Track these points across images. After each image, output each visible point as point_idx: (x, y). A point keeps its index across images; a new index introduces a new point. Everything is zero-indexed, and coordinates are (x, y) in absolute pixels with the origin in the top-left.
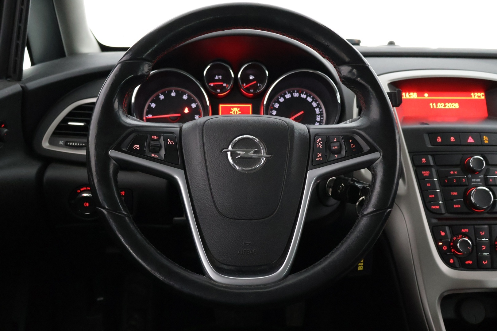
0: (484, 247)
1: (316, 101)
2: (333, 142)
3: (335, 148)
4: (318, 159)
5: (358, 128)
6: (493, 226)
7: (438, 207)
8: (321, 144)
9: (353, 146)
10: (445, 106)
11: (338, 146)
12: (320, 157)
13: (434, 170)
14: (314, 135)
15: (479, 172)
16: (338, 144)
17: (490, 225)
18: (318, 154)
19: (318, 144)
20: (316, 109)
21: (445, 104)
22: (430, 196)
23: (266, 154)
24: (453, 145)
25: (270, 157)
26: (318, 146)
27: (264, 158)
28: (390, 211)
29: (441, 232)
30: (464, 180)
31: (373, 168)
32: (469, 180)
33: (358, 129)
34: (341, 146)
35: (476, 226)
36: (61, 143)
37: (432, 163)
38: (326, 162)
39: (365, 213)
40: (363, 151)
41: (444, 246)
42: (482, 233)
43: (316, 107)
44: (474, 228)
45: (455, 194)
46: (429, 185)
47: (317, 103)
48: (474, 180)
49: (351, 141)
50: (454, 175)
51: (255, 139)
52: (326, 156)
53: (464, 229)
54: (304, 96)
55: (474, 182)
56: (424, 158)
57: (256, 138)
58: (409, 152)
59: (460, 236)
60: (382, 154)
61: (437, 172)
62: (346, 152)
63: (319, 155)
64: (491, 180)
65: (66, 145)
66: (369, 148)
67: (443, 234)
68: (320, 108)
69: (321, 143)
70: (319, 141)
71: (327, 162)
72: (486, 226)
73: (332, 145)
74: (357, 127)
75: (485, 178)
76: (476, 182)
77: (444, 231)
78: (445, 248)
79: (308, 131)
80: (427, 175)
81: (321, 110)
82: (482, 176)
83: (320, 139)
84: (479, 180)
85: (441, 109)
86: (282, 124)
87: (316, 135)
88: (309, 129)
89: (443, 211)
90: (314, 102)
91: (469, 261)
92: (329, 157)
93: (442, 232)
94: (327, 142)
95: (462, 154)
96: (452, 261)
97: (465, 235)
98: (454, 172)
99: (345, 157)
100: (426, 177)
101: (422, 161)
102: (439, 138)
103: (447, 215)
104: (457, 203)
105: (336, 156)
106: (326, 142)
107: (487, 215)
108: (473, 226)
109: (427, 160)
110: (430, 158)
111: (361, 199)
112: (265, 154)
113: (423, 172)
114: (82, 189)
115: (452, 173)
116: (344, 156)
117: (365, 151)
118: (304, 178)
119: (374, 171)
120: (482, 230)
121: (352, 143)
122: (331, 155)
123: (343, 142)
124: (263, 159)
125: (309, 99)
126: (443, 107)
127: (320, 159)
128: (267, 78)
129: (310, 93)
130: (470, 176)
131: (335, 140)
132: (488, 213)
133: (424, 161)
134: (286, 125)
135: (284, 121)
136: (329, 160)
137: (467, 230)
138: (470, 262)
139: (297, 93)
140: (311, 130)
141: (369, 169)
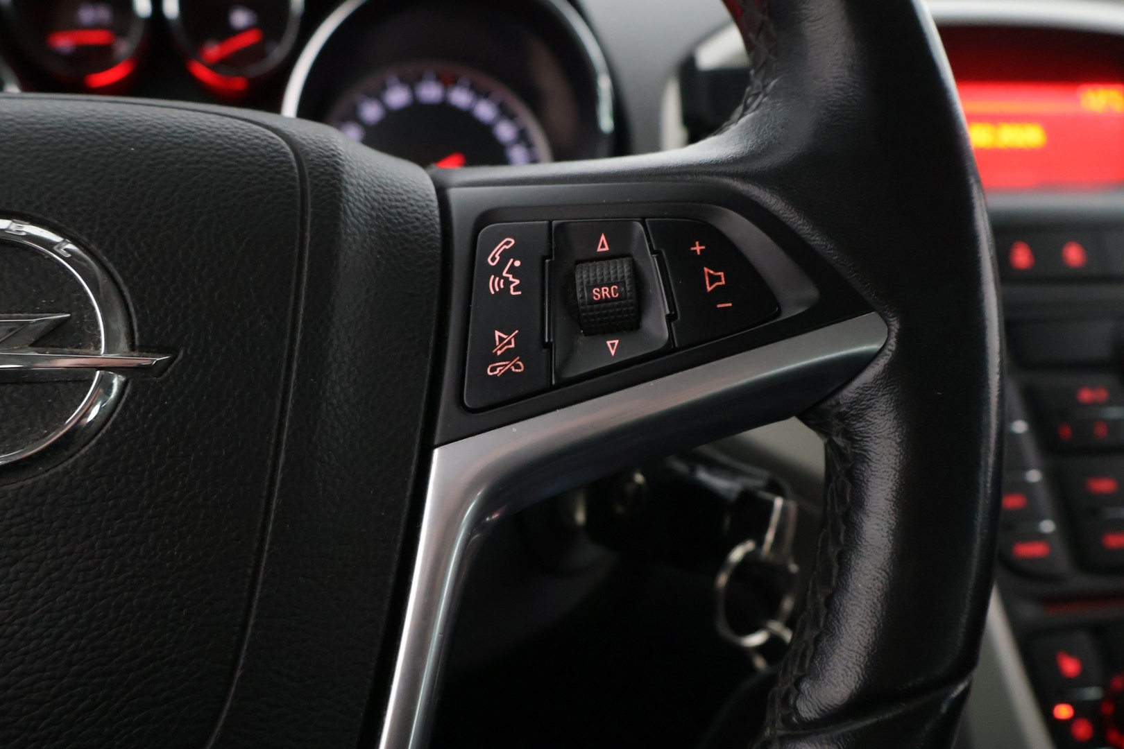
2: (591, 260)
3: (605, 292)
4: (497, 370)
5: (740, 168)
8: (512, 270)
9: (714, 279)
11: (621, 283)
12: (508, 356)
14: (470, 222)
16: (622, 269)
18: (497, 333)
19: (497, 271)
23: (132, 347)
25: (164, 366)
26: (494, 285)
27: (116, 381)
28: (966, 692)
31: (841, 417)
33: (745, 177)
34: (638, 278)
38: (553, 388)
39: (807, 710)
40: (779, 314)
49: (698, 248)
51: (49, 245)
52: (548, 346)
57: (56, 238)
60: (896, 326)
62: (670, 319)
63: (504, 340)
66: (812, 293)
69: (512, 268)
70: (505, 256)
71: (557, 387)
73: (583, 275)
74: (734, 161)
79: (436, 204)
83: (508, 243)
86: (255, 147)
87: (487, 218)
88: (441, 190)
92: (571, 350)
94: (550, 257)
99: (669, 349)
105: (612, 345)
106: (544, 258)
111: (737, 554)
112: (123, 344)
116: (660, 345)
117: (791, 311)
118: (407, 501)
119: (848, 435)
121: (705, 259)
122: (582, 340)
123: (653, 260)
124: (106, 385)
127: (509, 365)
131: (603, 246)
134: (285, 154)
135: (276, 131)
136: (571, 373)
139: (435, 84)
140: (454, 194)
141: (814, 417)
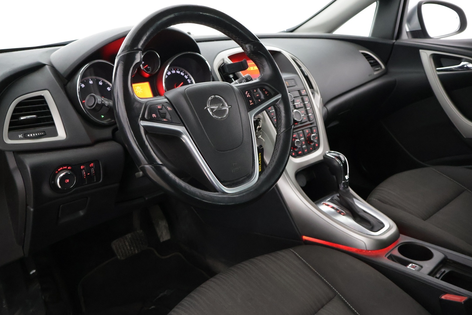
1: (186, 75)
2: (255, 92)
3: (257, 95)
6: (304, 130)
9: (266, 93)
10: (254, 68)
17: (302, 130)
19: (247, 95)
20: (188, 80)
21: (253, 67)
25: (230, 107)
27: (228, 109)
36: (20, 136)
38: (256, 105)
40: (272, 95)
42: (301, 135)
43: (188, 79)
44: (298, 134)
47: (187, 75)
51: (219, 97)
54: (178, 72)
60: (281, 95)
62: (263, 97)
63: (251, 101)
64: (297, 106)
65: (25, 137)
66: (274, 93)
68: (190, 79)
81: (191, 80)
83: (247, 92)
85: (252, 70)
87: (243, 90)
90: (185, 75)
91: (300, 152)
97: (295, 138)
105: (260, 100)
106: (251, 93)
108: (296, 133)
112: (227, 106)
114: (59, 170)
116: (264, 100)
121: (265, 91)
122: (257, 100)
123: (260, 92)
125: (182, 74)
126: (253, 69)
127: (252, 104)
128: (160, 59)
129: (182, 70)
132: (300, 124)
134: (229, 86)
135: (226, 83)
137: (295, 135)
139: (174, 70)
140: (237, 88)
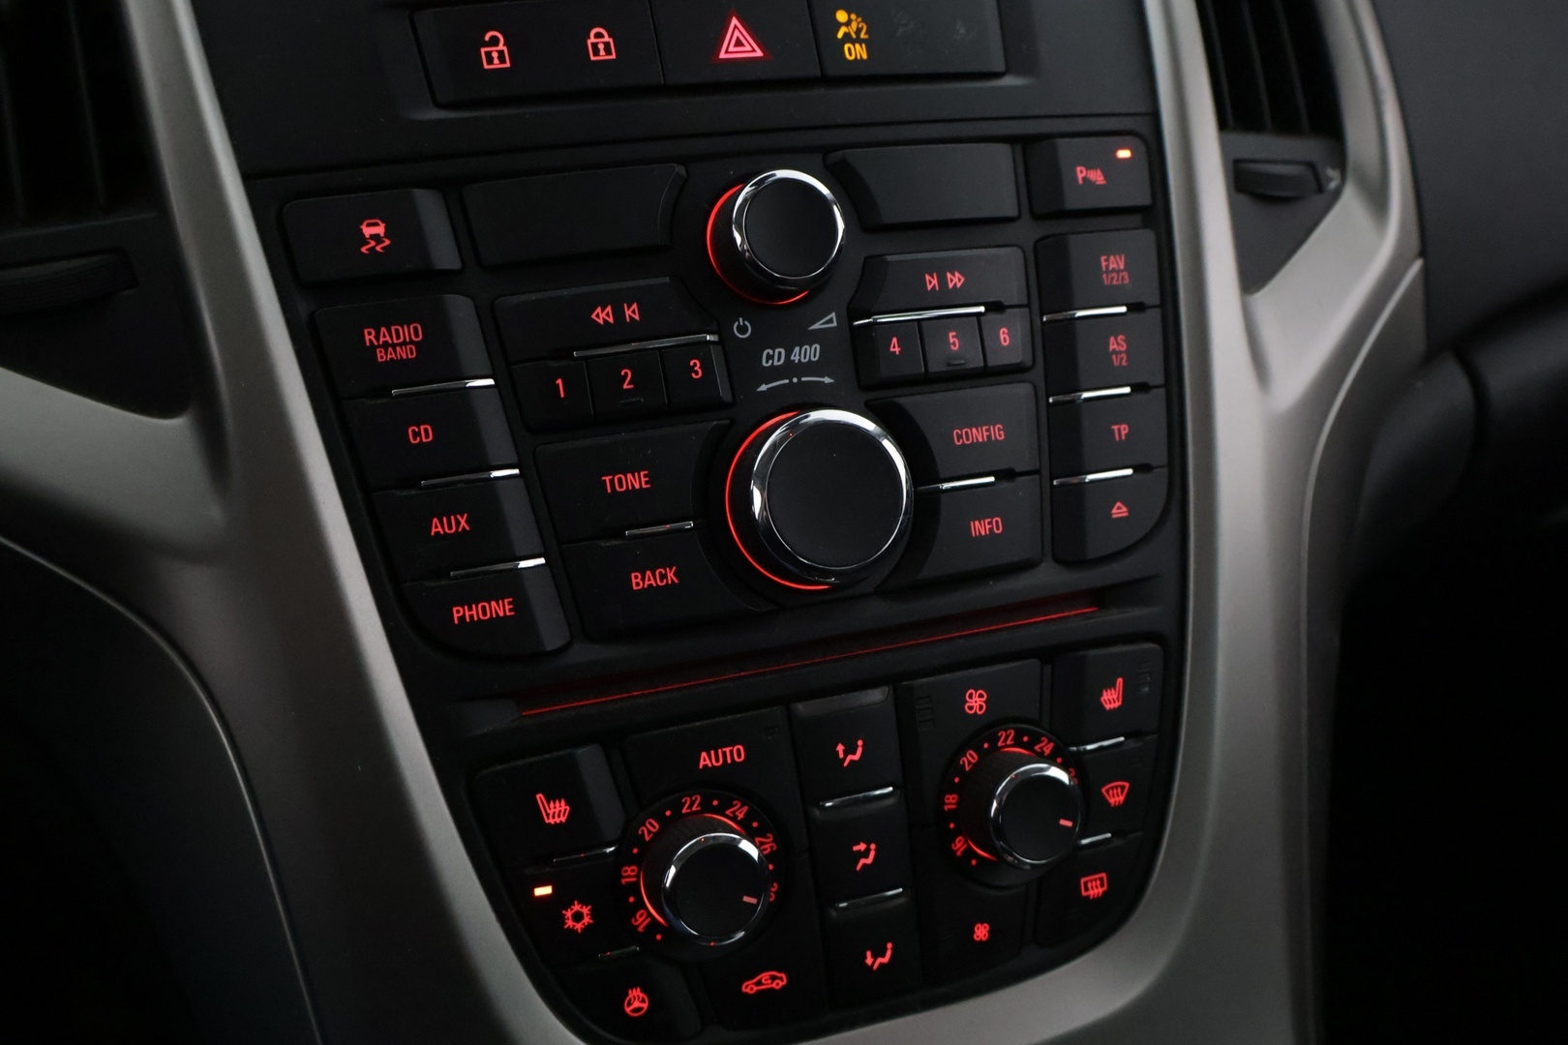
0: (866, 854)
6: (923, 685)
7: (501, 608)
13: (461, 310)
15: (816, 288)
17: (900, 682)
22: (437, 527)
24: (605, 87)
29: (539, 797)
30: (695, 363)
32: (741, 361)
35: (801, 708)
37: (445, 255)
41: (568, 905)
42: (850, 749)
44: (790, 719)
45: (637, 481)
46: (422, 434)
48: (774, 357)
50: (620, 331)
53: (712, 746)
55: (774, 373)
56: (372, 214)
58: (248, 178)
59: (691, 804)
61: (490, 320)
64: (895, 347)
67: (556, 812)
72: (876, 695)
75: (853, 329)
76: (790, 368)
77: (564, 786)
78: (578, 917)
80: (402, 353)
82: (830, 321)
84: (809, 353)
89: (552, 631)
91: (765, 976)
93: (550, 798)
95: (681, 161)
96: (636, 1004)
97: (721, 788)
98: (618, 314)
100: (400, 371)
101: (364, 241)
102: (494, 41)
103: (584, 654)
104: (653, 556)
107: (876, 612)
108: (777, 714)
109: (406, 230)
110: (431, 211)
113: (369, 336)
115: (602, 315)
120: (847, 728)
130: (742, 329)
132: (884, 592)
133: (376, 237)
137: (736, 753)
138: (773, 980)
